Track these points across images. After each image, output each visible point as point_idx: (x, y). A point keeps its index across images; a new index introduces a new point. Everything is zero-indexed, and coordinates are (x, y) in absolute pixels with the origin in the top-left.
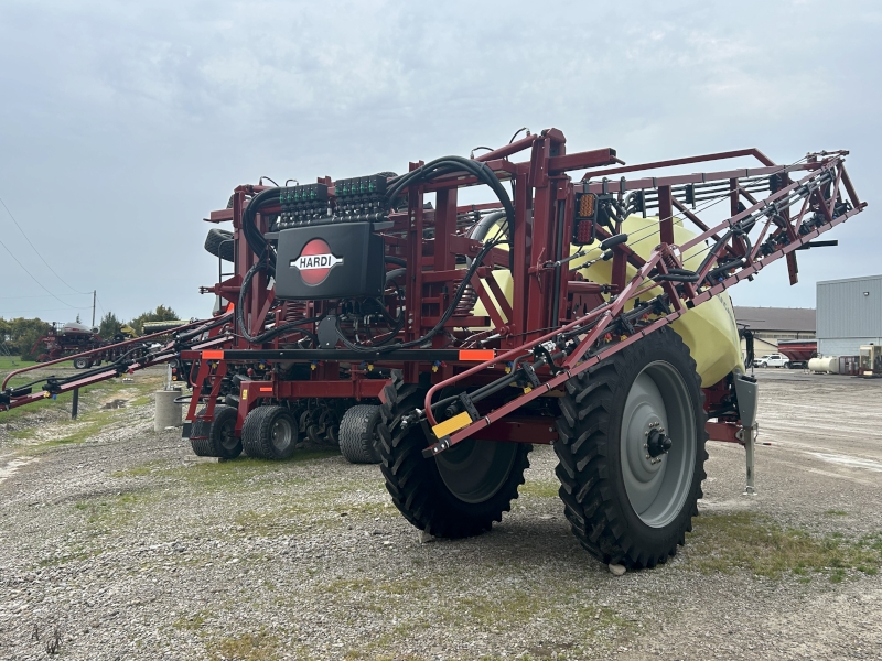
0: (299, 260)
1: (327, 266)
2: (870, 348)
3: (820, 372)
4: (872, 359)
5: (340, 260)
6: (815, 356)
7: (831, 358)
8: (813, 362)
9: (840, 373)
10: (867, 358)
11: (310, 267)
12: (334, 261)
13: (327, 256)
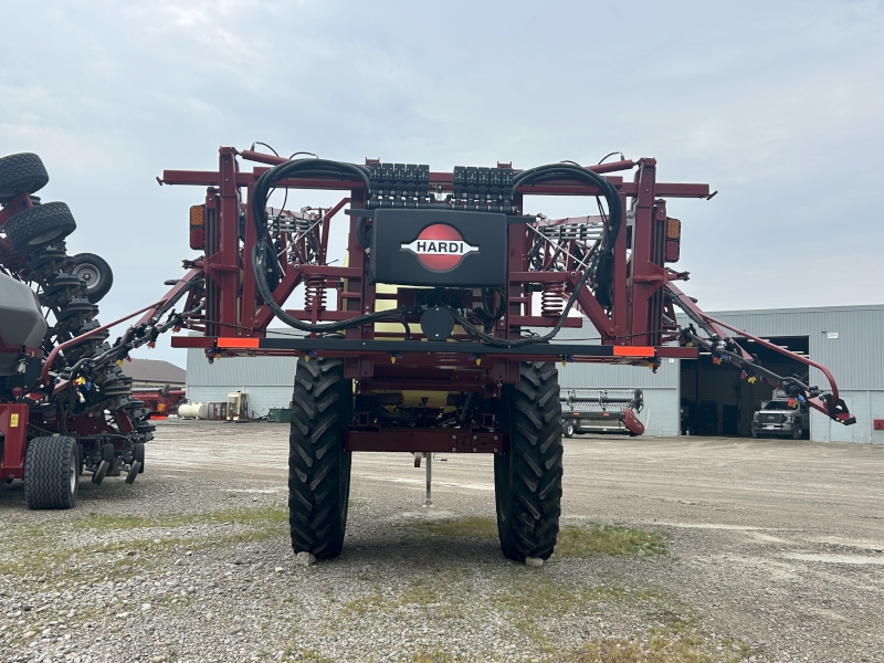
0: (415, 243)
1: (458, 253)
2: (238, 395)
3: (189, 418)
4: (239, 405)
5: (476, 249)
6: (185, 402)
7: (200, 405)
8: (183, 409)
9: (208, 418)
10: (234, 405)
11: (432, 252)
12: (467, 249)
13: (459, 243)
